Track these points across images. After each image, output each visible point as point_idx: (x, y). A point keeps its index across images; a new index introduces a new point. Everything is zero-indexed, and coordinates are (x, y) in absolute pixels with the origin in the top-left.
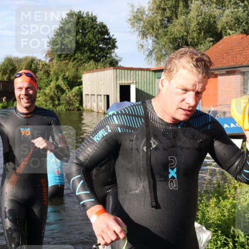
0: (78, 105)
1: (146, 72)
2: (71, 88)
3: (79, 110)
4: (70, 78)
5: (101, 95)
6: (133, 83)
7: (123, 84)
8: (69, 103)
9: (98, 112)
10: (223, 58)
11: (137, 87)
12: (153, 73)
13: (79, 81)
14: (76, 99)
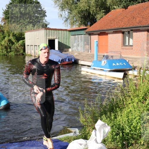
0: (22, 52)
1: (64, 31)
2: (18, 42)
3: (23, 55)
4: (17, 35)
5: (37, 46)
6: (56, 38)
7: (51, 39)
8: (17, 50)
9: (35, 56)
10: (111, 23)
11: (59, 41)
12: (69, 32)
13: (22, 37)
14: (21, 48)
